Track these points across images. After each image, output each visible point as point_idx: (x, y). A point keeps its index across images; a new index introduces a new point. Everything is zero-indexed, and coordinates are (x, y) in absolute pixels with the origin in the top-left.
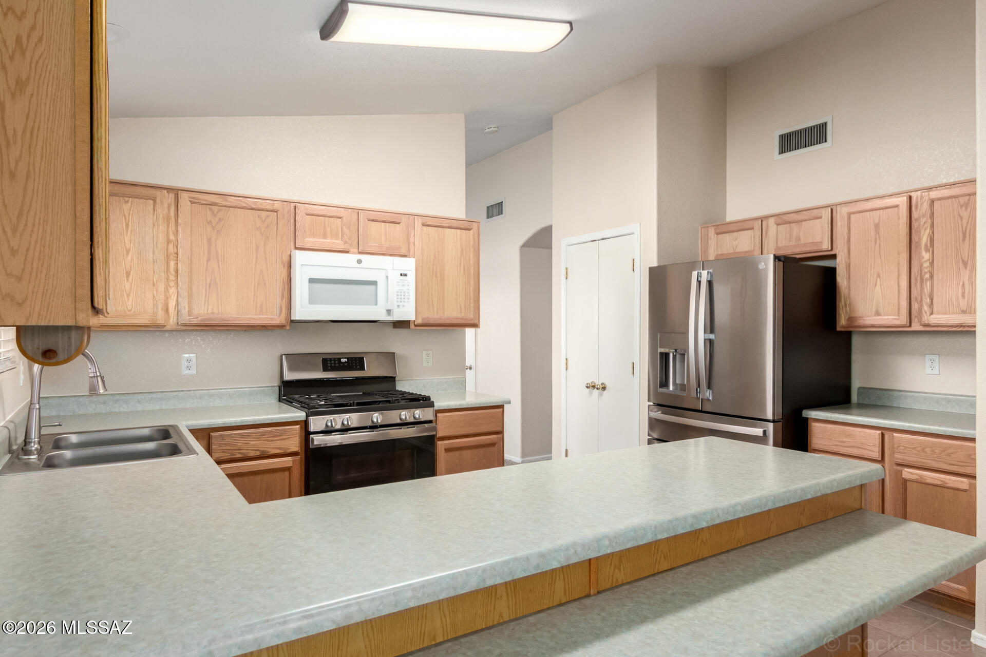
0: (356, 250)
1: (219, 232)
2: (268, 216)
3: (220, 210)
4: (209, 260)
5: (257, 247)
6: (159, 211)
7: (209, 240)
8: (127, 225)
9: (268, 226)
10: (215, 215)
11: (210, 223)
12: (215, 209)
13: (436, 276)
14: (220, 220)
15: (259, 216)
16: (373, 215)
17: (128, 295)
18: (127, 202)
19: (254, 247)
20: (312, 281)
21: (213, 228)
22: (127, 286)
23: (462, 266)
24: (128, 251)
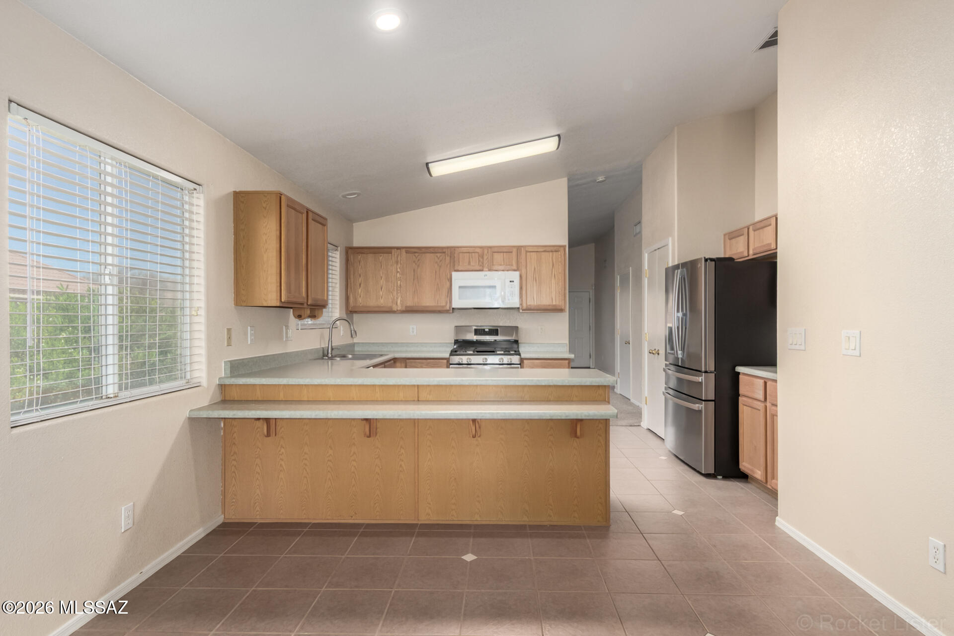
0: (487, 269)
1: (418, 266)
2: (441, 256)
3: (419, 255)
4: (414, 280)
5: (436, 272)
6: (393, 258)
7: (414, 271)
8: (381, 266)
9: (441, 261)
10: (416, 258)
11: (414, 262)
12: (417, 254)
13: (536, 280)
14: (419, 260)
15: (437, 256)
16: (496, 250)
17: (382, 298)
18: (381, 256)
19: (434, 272)
20: (460, 287)
21: (416, 264)
22: (381, 293)
23: (553, 275)
24: (381, 277)
